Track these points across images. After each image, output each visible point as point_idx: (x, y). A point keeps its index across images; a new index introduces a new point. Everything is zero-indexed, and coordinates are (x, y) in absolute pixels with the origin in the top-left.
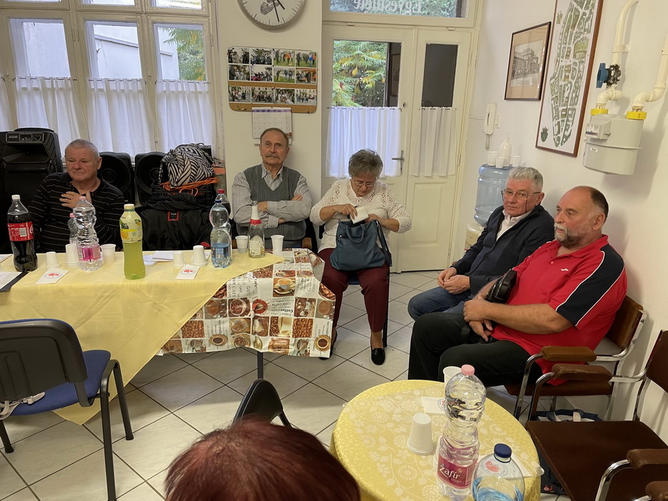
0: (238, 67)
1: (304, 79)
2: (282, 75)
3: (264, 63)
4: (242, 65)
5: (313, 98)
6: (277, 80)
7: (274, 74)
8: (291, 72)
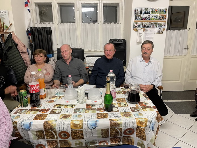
0: (138, 15)
1: (162, 18)
2: (153, 17)
3: (147, 13)
4: (139, 14)
5: (164, 26)
6: (151, 19)
7: (151, 17)
8: (157, 17)
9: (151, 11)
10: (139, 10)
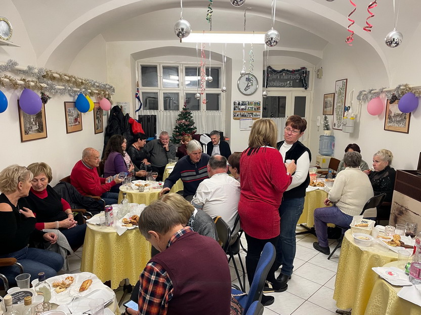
1: (257, 109)
2: (250, 108)
3: (244, 105)
4: (238, 106)
5: (260, 115)
6: (248, 110)
7: (247, 108)
8: (253, 108)
9: (247, 103)
10: (237, 103)
